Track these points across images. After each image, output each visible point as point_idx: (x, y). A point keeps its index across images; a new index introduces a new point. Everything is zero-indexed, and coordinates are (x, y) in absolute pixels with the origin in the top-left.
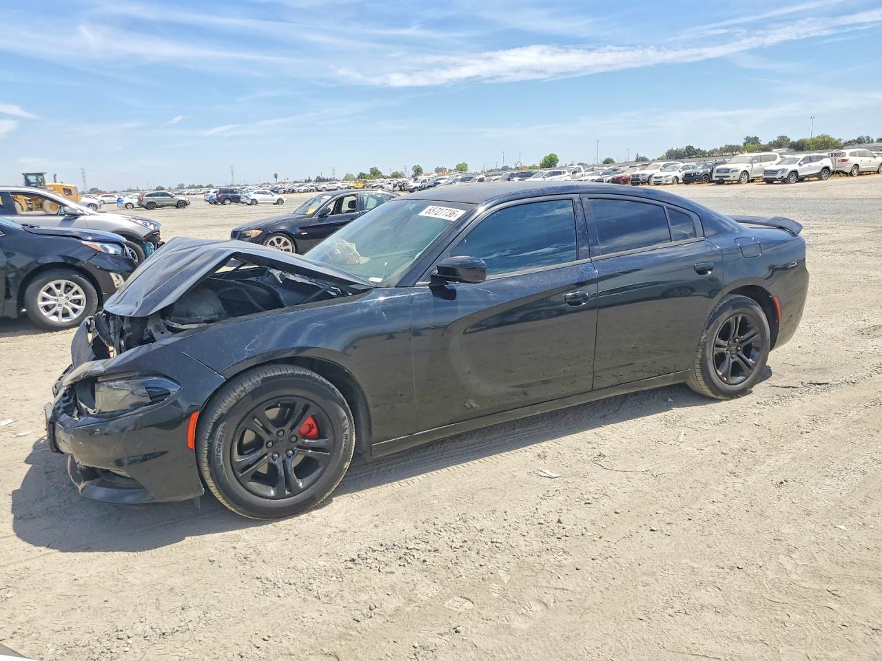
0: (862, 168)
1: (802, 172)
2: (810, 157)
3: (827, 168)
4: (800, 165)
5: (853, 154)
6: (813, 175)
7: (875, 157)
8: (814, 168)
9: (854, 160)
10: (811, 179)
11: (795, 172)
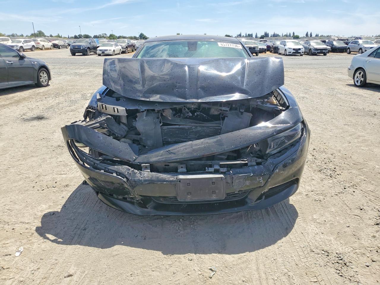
0: (46, 46)
1: (25, 47)
2: (26, 40)
3: (33, 46)
4: (23, 43)
5: (41, 41)
6: (29, 49)
7: (49, 42)
8: (29, 46)
9: (42, 43)
10: (28, 50)
11: (22, 47)
